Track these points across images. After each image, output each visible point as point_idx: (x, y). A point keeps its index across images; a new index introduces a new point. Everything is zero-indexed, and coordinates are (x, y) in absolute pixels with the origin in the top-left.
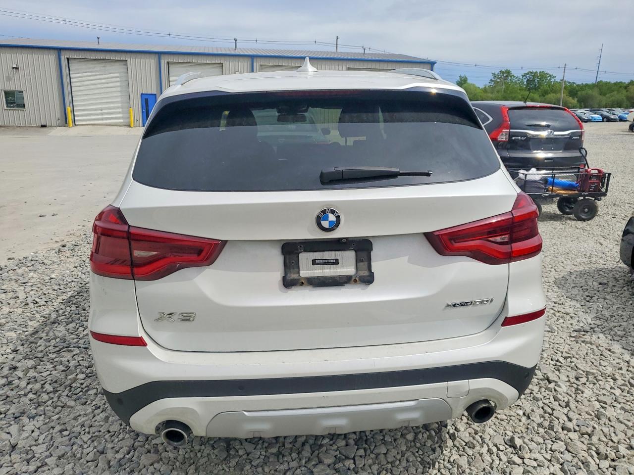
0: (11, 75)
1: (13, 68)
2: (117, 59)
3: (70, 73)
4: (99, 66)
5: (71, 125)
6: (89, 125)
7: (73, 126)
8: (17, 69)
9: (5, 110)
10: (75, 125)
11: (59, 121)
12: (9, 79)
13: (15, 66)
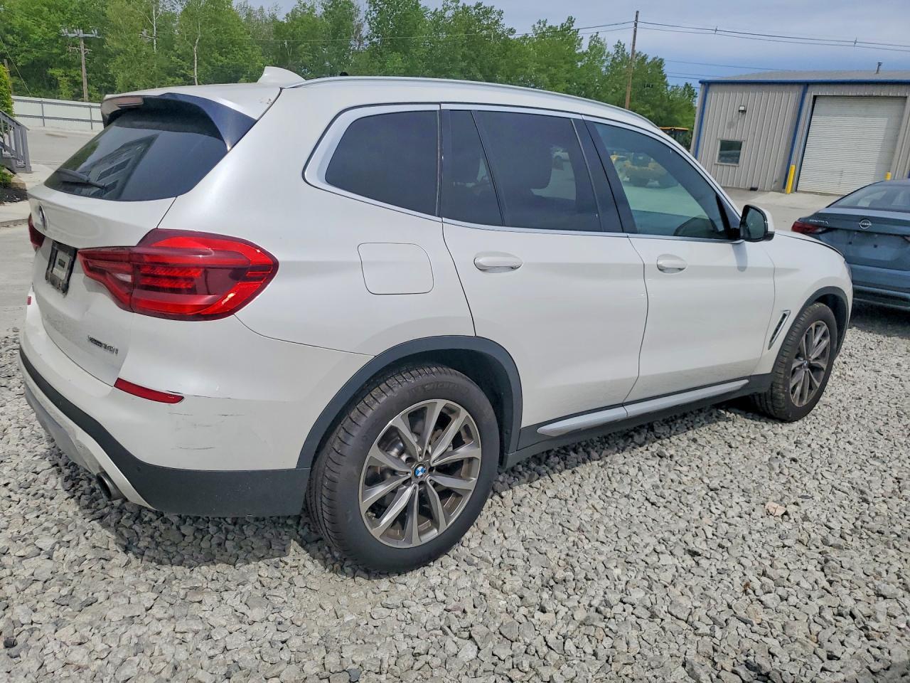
0: (735, 121)
1: (739, 111)
2: (890, 95)
3: (811, 117)
4: (859, 107)
5: (789, 191)
6: (816, 193)
7: (792, 192)
8: (744, 112)
9: (715, 164)
10: (796, 190)
11: (776, 185)
12: (731, 125)
13: (742, 108)
